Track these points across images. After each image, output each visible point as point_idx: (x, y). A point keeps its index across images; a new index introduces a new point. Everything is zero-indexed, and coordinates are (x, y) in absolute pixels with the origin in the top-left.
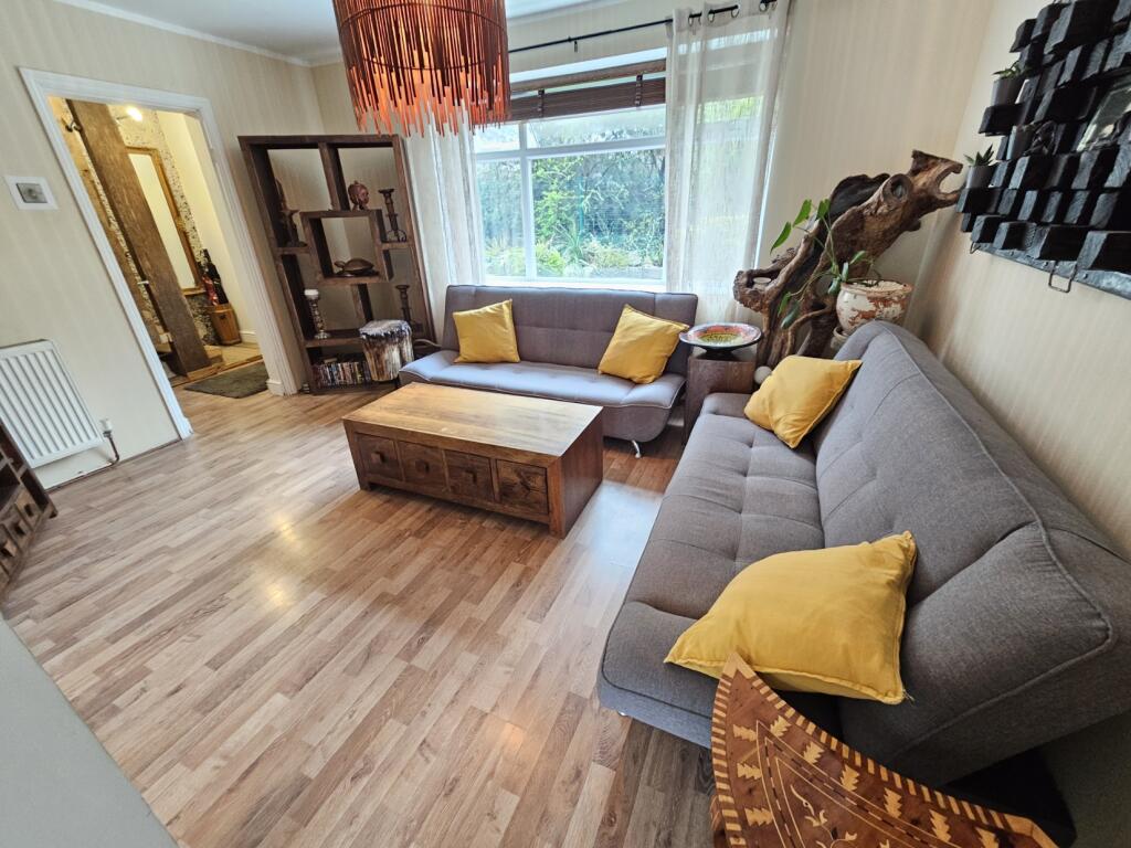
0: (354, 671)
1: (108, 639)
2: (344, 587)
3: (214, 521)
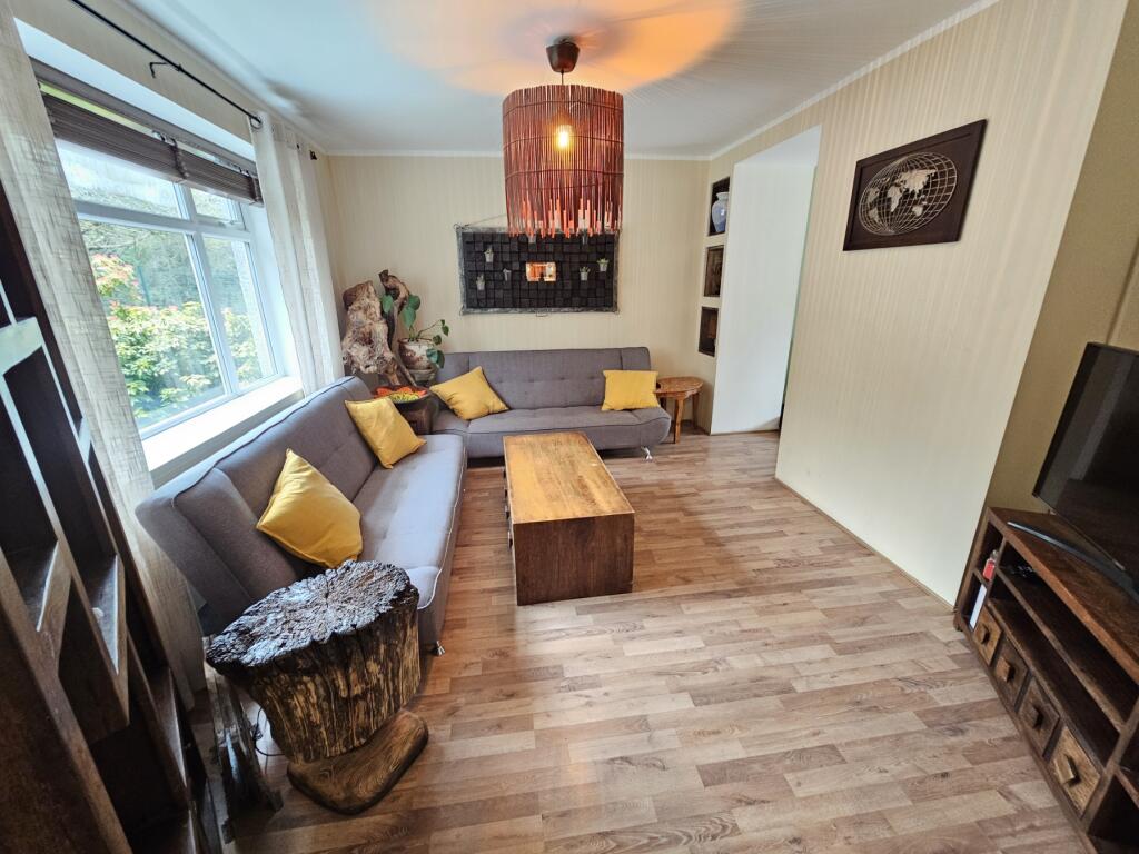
0: (721, 501)
1: (855, 583)
2: (703, 529)
3: (787, 657)
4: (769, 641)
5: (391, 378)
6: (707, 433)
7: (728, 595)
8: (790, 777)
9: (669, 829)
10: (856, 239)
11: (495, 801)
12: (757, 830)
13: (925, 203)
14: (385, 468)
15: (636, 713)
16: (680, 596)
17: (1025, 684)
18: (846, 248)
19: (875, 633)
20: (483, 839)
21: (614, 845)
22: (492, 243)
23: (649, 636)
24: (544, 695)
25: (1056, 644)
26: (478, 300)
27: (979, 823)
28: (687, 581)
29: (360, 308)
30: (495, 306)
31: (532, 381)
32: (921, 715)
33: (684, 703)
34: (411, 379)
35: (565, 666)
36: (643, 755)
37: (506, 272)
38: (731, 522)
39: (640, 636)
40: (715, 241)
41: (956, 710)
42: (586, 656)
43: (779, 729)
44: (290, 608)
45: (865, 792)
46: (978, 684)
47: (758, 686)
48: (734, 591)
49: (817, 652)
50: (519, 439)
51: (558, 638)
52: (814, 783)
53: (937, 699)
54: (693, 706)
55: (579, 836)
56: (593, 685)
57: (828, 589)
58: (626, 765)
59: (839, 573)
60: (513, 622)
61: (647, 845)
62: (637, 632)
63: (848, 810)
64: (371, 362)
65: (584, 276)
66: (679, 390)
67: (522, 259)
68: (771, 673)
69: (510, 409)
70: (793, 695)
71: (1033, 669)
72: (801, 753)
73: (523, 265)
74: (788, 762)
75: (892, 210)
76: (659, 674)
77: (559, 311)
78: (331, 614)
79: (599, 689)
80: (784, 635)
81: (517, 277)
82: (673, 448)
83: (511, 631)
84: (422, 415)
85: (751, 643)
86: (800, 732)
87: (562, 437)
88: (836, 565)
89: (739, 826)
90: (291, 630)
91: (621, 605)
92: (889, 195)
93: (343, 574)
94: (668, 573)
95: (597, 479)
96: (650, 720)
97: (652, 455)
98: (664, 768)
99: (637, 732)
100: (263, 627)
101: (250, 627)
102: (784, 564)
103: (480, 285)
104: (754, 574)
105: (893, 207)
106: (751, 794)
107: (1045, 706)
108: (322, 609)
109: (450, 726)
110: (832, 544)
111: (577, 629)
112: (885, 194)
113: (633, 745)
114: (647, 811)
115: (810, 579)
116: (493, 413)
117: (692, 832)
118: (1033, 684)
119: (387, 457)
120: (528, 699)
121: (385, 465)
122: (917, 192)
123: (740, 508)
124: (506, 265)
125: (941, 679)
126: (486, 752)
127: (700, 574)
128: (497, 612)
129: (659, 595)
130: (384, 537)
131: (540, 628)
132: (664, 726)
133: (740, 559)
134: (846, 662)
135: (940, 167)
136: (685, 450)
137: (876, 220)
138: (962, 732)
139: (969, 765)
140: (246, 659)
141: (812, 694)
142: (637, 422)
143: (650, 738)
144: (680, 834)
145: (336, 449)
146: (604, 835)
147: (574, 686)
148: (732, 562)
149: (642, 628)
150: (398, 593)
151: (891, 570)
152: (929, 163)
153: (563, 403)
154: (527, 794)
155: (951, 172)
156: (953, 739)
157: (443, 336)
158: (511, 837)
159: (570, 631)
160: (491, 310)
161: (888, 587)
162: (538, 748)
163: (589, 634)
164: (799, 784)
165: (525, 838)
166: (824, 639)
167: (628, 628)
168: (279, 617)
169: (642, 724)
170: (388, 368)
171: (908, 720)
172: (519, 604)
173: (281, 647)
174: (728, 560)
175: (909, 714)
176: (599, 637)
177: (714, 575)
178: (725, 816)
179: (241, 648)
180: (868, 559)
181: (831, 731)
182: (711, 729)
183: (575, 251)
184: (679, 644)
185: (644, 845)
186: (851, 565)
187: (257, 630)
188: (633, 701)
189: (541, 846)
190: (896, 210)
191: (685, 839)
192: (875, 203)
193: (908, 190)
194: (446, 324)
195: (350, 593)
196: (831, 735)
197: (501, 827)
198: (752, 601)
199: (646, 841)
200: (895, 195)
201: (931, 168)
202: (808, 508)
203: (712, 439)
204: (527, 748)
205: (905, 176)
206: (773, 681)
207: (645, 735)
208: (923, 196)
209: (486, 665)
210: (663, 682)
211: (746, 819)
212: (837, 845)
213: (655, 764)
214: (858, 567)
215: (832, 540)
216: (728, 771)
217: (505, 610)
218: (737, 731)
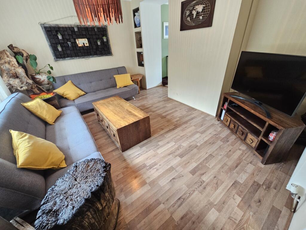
2: (159, 115)
4: (187, 137)
5: (34, 90)
6: (146, 89)
7: (173, 129)
8: (207, 165)
9: (191, 189)
10: (183, 27)
11: (148, 207)
12: (207, 179)
13: (203, 15)
14: (51, 125)
15: (169, 167)
16: (163, 134)
17: (238, 127)
18: (181, 30)
19: (205, 127)
20: (151, 219)
21: (183, 200)
22: (59, 31)
23: (162, 146)
24: (145, 173)
25: (245, 118)
26: (60, 55)
27: (239, 157)
28: (163, 129)
29: (5, 62)
30: (68, 57)
31: (91, 82)
32: (221, 141)
33: (178, 159)
34: (43, 89)
35: (145, 163)
36: (177, 176)
37: (69, 43)
38: (164, 111)
39: (160, 147)
40: (137, 30)
41: (226, 137)
42: (149, 158)
43: (199, 156)
44: (63, 192)
45: (220, 161)
46: (226, 131)
47: (191, 148)
48: (174, 128)
49: (198, 135)
50: (98, 102)
51: (139, 157)
52: (212, 164)
53: (222, 136)
54: (181, 159)
55: (174, 203)
56: (156, 165)
57: (192, 120)
58: (175, 180)
59: (193, 116)
60: (124, 157)
61: (189, 195)
62: (159, 147)
63: (219, 166)
64: (23, 85)
65: (99, 43)
66: (137, 78)
67: (74, 38)
68: (192, 144)
69: (87, 93)
70: (198, 147)
71: (239, 124)
72: (206, 159)
73: (75, 39)
74: (205, 162)
75: (194, 18)
76: (169, 155)
77: (93, 57)
78: (84, 186)
79: (157, 165)
80: (190, 134)
81: (74, 45)
82: (139, 95)
83: (125, 160)
84: (56, 102)
85: (184, 139)
86: (203, 154)
87: (112, 99)
88: (191, 115)
89: (204, 180)
90: (71, 200)
91: (150, 141)
92: (193, 13)
93: (76, 169)
94: (157, 129)
95: (132, 109)
96: (173, 167)
97: (135, 98)
98: (183, 176)
99: (172, 171)
100: (57, 205)
101: (50, 208)
102: (181, 118)
103: (60, 49)
104: (176, 122)
105: (194, 17)
106: (202, 172)
107: (243, 131)
108: (78, 186)
109: (123, 195)
110: (187, 110)
111: (143, 152)
112: (192, 13)
113: (174, 174)
114: (185, 188)
115: (188, 119)
116: (81, 96)
117: (196, 187)
118: (240, 127)
119: (51, 120)
120: (141, 176)
121: (51, 123)
122: (200, 12)
123: (164, 107)
124: (68, 40)
125: (220, 132)
126: (138, 196)
127: (164, 126)
128: (117, 157)
129: (158, 135)
130: (69, 149)
131: (133, 156)
132: (177, 166)
133: (171, 120)
134: (204, 135)
135: (206, 4)
136: (143, 95)
137: (190, 21)
138: (228, 141)
139: (232, 147)
140: (61, 221)
141: (201, 145)
142: (129, 89)
143: (176, 171)
144: (194, 189)
145: (28, 123)
146: (179, 199)
147: (151, 167)
148: (170, 121)
149: (159, 145)
150: (104, 167)
151: (201, 112)
152: (203, 3)
153: (104, 88)
154: (156, 200)
155: (209, 5)
156: (228, 143)
157: (51, 70)
158: (159, 213)
159: (141, 153)
160: (67, 59)
161: (203, 116)
162: (151, 188)
163: (147, 152)
164: (209, 165)
165: (162, 211)
166: (198, 132)
167: (155, 146)
168: (61, 198)
169: (172, 169)
170: (32, 86)
171: (219, 143)
172: (123, 152)
173: (73, 209)
174: (169, 121)
175: (219, 142)
176: (150, 152)
177: (168, 126)
178: (200, 180)
179: (53, 219)
180: (196, 111)
181: (209, 151)
182: (187, 162)
183: (93, 34)
184: (170, 145)
185: (189, 196)
186: (193, 114)
187: (55, 208)
188: (167, 164)
189: (167, 210)
190: (195, 18)
191: (196, 189)
192: (189, 16)
193: (198, 11)
194: (51, 66)
195: (85, 175)
196: (210, 152)
197: (154, 212)
198: (179, 129)
199: (188, 195)
200: (194, 13)
201: (204, 4)
202: (178, 103)
203: (147, 91)
204: (149, 189)
205: (197, 7)
206: (193, 146)
207: (174, 171)
208: (202, 13)
209: (123, 173)
210: (171, 156)
211: (205, 178)
212: (222, 174)
213: (180, 176)
214: (195, 114)
215: (187, 109)
216: (196, 170)
217: (119, 155)
218: (192, 160)
